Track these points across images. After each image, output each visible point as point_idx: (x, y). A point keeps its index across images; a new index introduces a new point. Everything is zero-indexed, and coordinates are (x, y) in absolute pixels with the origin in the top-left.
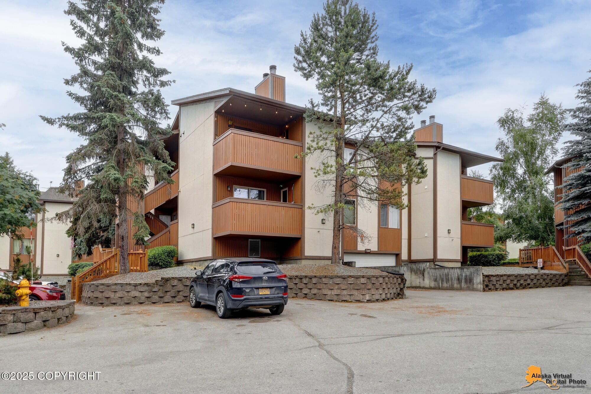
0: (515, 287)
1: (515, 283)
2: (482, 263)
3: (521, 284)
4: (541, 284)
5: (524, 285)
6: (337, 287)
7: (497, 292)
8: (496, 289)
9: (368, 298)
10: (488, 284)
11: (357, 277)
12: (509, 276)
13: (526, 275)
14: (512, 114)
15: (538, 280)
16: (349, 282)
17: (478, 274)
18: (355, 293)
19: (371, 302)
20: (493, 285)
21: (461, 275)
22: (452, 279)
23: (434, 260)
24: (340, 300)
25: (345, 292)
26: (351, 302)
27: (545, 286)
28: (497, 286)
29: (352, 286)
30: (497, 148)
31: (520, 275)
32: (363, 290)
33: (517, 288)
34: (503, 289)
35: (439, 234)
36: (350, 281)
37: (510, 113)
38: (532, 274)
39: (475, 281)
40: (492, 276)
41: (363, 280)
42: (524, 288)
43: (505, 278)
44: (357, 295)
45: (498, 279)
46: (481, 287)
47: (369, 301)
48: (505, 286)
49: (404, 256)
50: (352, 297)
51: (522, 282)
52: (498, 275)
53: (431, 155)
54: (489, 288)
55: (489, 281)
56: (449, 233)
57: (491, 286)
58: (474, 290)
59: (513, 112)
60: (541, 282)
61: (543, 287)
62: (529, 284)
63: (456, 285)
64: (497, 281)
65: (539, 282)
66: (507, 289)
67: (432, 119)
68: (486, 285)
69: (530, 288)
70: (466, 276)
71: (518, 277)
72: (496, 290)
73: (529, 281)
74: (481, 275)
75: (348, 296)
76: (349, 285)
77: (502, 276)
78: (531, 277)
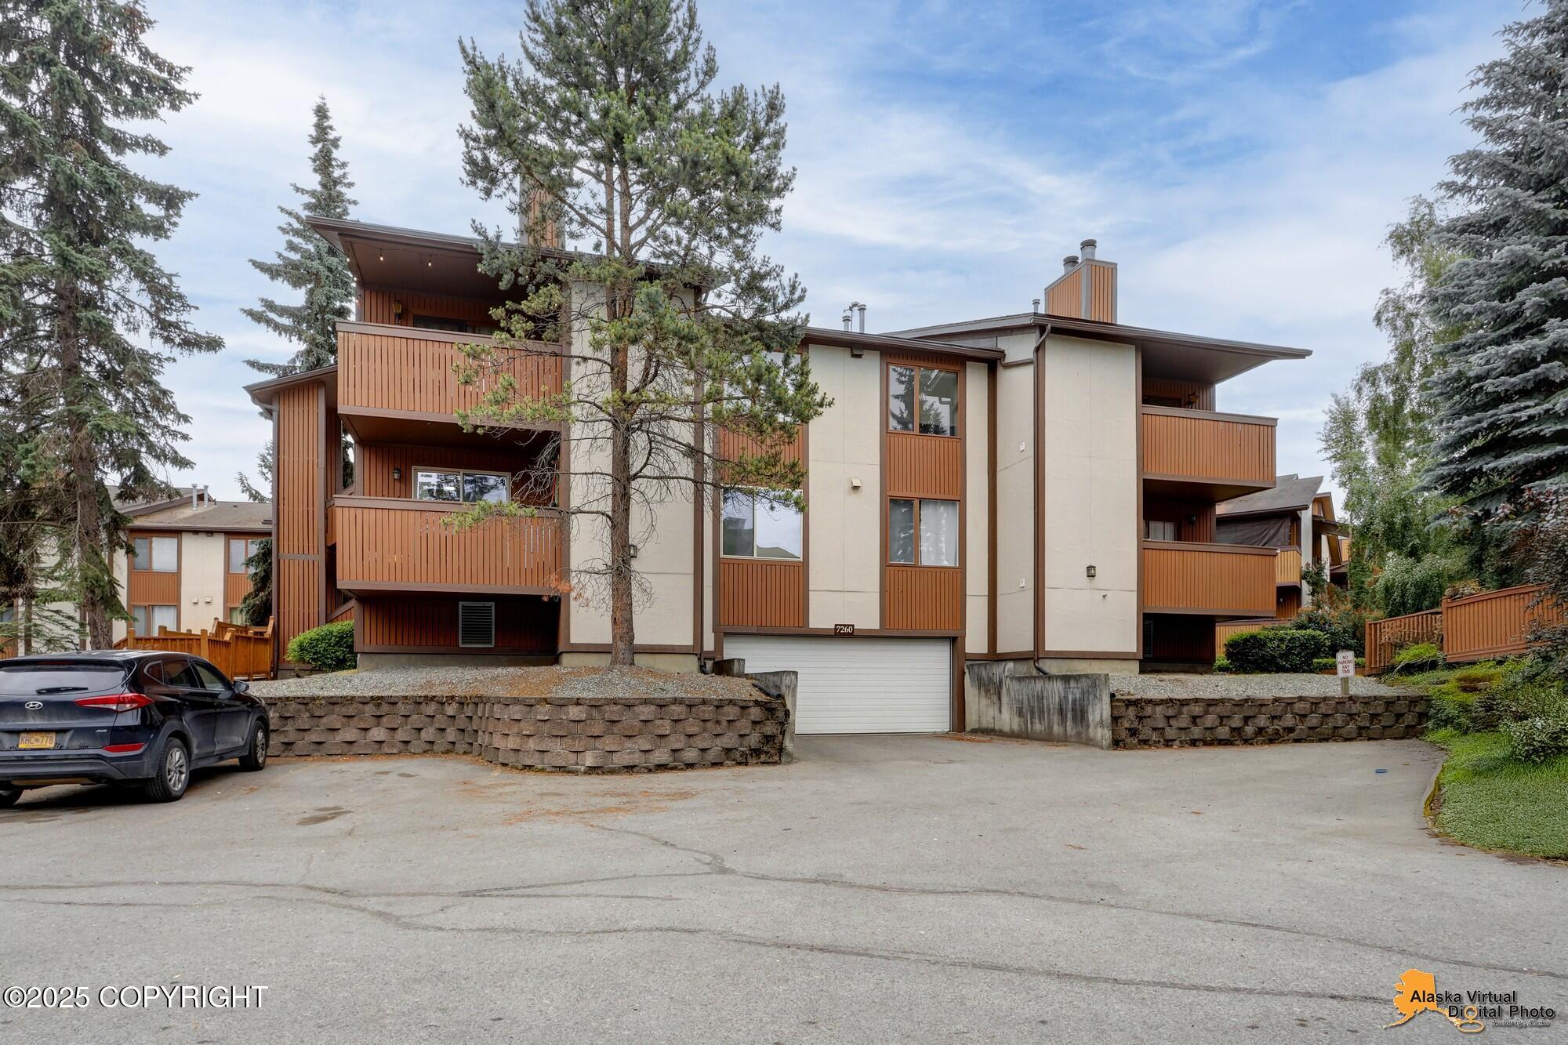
0: (1237, 738)
1: (1234, 726)
2: (1255, 662)
3: (1260, 731)
4: (1341, 731)
5: (1270, 731)
6: (515, 730)
7: (1168, 751)
8: (1168, 743)
9: (589, 760)
10: (1136, 725)
11: (562, 702)
12: (1211, 703)
13: (1276, 700)
14: (1427, 211)
15: (1326, 716)
16: (539, 717)
17: (1095, 696)
18: (557, 747)
19: (603, 773)
20: (1154, 729)
21: (1066, 698)
22: (1049, 709)
23: (1036, 655)
24: (520, 766)
25: (532, 744)
26: (543, 770)
27: (1354, 735)
28: (1170, 733)
29: (546, 727)
30: (1378, 319)
31: (1253, 700)
32: (574, 739)
33: (1247, 742)
34: (1193, 743)
35: (1050, 580)
36: (541, 713)
37: (1424, 210)
38: (1301, 699)
39: (1091, 718)
40: (1150, 701)
41: (574, 712)
42: (1271, 741)
43: (1197, 710)
44: (560, 751)
45: (1171, 712)
46: (1104, 734)
47: (592, 770)
48: (1196, 732)
49: (975, 642)
50: (547, 758)
51: (1262, 721)
52: (1171, 700)
53: (1029, 354)
54: (1141, 737)
55: (1140, 718)
56: (1091, 576)
57: (1146, 732)
58: (1089, 742)
59: (1430, 206)
60: (1340, 723)
61: (1346, 740)
62: (1291, 730)
63: (1057, 729)
64: (1168, 718)
65: (1331, 723)
66: (1206, 743)
67: (1088, 249)
68: (1130, 729)
69: (1297, 741)
70: (1074, 701)
71: (1249, 706)
72: (1167, 746)
73: (1289, 720)
74: (1106, 699)
75: (537, 755)
76: (540, 724)
77: (1184, 703)
78: (1296, 706)
